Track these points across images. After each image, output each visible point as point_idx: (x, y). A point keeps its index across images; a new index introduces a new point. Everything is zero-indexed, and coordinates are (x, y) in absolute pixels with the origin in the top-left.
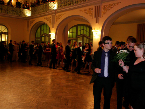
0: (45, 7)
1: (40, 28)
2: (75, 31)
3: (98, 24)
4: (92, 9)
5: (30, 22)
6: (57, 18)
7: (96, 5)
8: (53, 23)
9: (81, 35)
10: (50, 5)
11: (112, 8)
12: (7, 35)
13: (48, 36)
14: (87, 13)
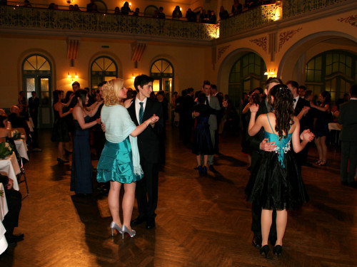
0: (252, 16)
2: (319, 66)
5: (217, 51)
6: (281, 39)
8: (272, 51)
9: (333, 74)
10: (263, 12)
12: (170, 79)
13: (258, 79)
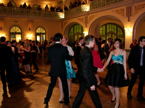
0: (77, 9)
1: (72, 28)
2: (104, 29)
3: (129, 22)
4: (124, 10)
5: (64, 23)
6: (89, 19)
7: (128, 6)
8: (86, 23)
9: (110, 32)
10: (82, 8)
11: (143, 8)
12: (44, 35)
13: (80, 35)
14: (119, 13)
